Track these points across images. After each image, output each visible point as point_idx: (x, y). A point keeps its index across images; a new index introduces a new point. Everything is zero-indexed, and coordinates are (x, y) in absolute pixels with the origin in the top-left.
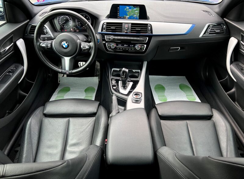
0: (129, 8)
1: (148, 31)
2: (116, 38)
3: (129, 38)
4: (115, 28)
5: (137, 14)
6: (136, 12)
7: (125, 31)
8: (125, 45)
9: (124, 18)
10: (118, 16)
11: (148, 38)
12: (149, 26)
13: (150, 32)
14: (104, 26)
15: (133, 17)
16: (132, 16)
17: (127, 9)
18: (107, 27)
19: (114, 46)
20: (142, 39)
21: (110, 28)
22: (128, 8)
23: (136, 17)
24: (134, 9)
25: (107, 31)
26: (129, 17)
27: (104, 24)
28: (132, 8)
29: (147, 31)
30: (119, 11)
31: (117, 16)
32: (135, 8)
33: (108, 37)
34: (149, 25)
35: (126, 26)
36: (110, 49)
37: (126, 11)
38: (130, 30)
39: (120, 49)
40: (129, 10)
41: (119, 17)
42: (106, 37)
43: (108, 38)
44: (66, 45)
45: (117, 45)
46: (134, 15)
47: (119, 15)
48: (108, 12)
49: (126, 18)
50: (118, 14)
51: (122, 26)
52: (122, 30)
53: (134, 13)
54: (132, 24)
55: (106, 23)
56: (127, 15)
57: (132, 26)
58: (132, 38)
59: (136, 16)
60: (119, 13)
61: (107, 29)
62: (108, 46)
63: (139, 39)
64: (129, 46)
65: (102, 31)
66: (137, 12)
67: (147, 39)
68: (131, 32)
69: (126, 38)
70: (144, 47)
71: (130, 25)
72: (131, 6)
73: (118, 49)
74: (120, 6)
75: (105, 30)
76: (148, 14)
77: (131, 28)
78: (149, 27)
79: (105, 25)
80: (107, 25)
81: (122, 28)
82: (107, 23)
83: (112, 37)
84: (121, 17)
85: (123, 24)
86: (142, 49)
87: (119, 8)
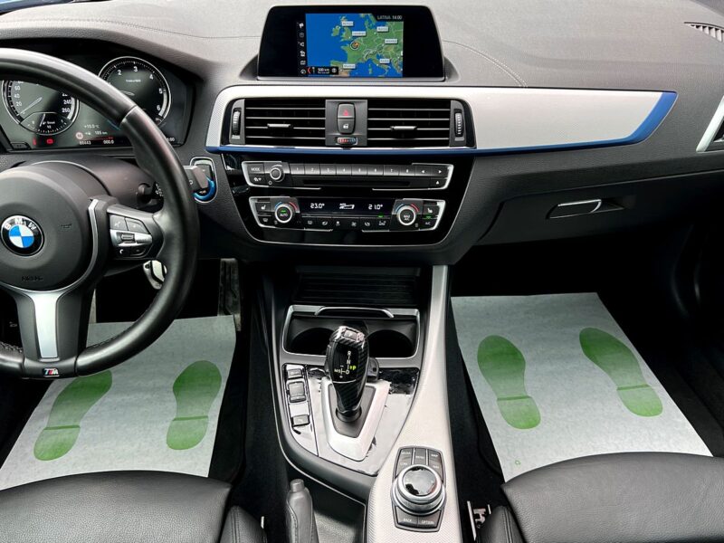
0: (351, 23)
1: (452, 132)
2: (297, 171)
3: (359, 172)
4: (287, 125)
5: (391, 50)
6: (388, 41)
7: (341, 140)
8: (343, 206)
9: (331, 73)
11: (451, 168)
12: (457, 111)
13: (462, 139)
14: (236, 115)
15: (373, 66)
16: (370, 61)
17: (342, 30)
18: (248, 123)
19: (288, 212)
20: (423, 173)
21: (264, 123)
22: (346, 23)
23: (390, 64)
24: (380, 29)
25: (248, 141)
26: (353, 66)
27: (235, 105)
28: (366, 23)
29: (446, 134)
30: (304, 40)
31: (297, 58)
32: (382, 22)
33: (256, 170)
34: (454, 105)
35: (344, 113)
36: (273, 224)
37: (339, 37)
38: (361, 132)
39: (317, 224)
40: (354, 33)
41: (305, 67)
42: (249, 169)
43: (258, 175)
44: (27, 232)
45: (304, 206)
46: (379, 57)
47: (305, 58)
48: (253, 48)
49: (343, 73)
50: (302, 54)
51: (322, 113)
52: (322, 133)
53: (381, 48)
54: (373, 102)
55: (241, 104)
56: (344, 58)
57: (370, 114)
58: (375, 172)
59: (387, 61)
61: (248, 132)
62: (259, 212)
63: (407, 173)
64: (362, 208)
65: (225, 139)
66: (395, 41)
67: (446, 172)
68: (371, 144)
69: (344, 171)
70: (436, 210)
71: (363, 108)
72: (362, 15)
73: (310, 223)
74: (308, 16)
75: (238, 134)
76: (448, 50)
77: (370, 124)
78: (459, 117)
79: (238, 109)
80: (247, 113)
81: (322, 123)
82: (250, 102)
83: (275, 170)
84: (316, 69)
85: (329, 106)
86: (428, 221)
87: (304, 27)
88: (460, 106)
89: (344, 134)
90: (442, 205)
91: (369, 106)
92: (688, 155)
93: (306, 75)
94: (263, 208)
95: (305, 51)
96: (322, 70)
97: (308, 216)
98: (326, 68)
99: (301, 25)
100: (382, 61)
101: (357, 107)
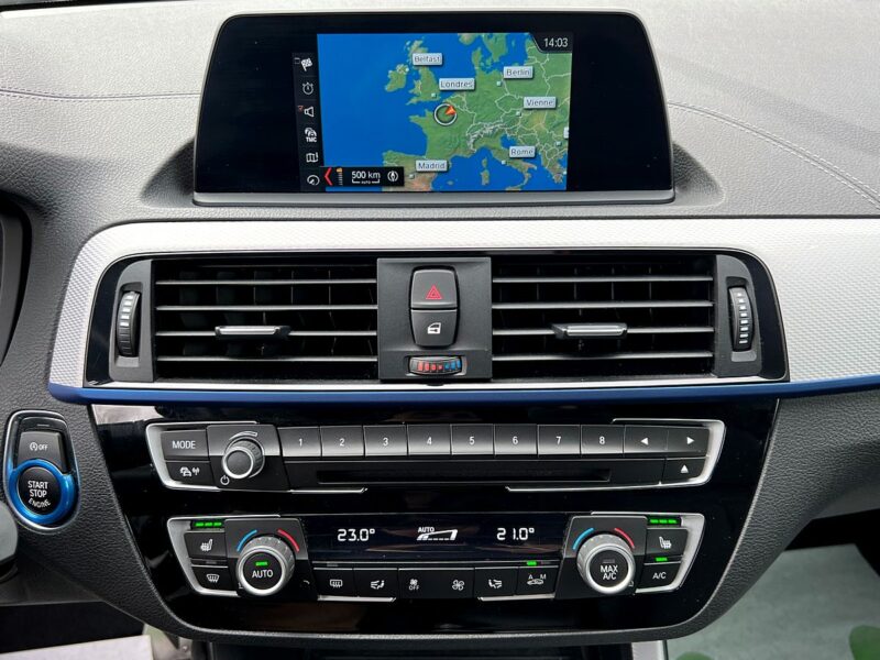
0: (436, 58)
1: (722, 339)
2: (300, 449)
3: (471, 447)
4: (270, 330)
5: (540, 124)
6: (529, 101)
7: (420, 364)
8: (425, 534)
9: (386, 184)
10: (312, 158)
11: (718, 430)
12: (739, 283)
13: (750, 356)
14: (129, 301)
16: (484, 152)
17: (413, 75)
18: (160, 321)
19: (273, 563)
20: (645, 446)
22: (423, 57)
23: (535, 159)
24: (511, 72)
25: (162, 372)
26: (440, 165)
27: (126, 277)
28: (476, 57)
29: (705, 342)
30: (315, 100)
31: (297, 147)
33: (186, 446)
34: (725, 267)
35: (431, 292)
37: (405, 93)
38: (476, 341)
39: (356, 584)
40: (446, 83)
42: (165, 446)
43: (191, 461)
45: (319, 535)
46: (508, 143)
48: (181, 125)
49: (413, 183)
50: (311, 135)
51: (369, 294)
52: (369, 346)
53: (512, 121)
54: (505, 262)
55: (142, 272)
56: (418, 146)
57: (499, 293)
58: (514, 447)
59: (528, 151)
60: (316, 124)
61: (160, 347)
62: (195, 555)
63: (601, 448)
64: (478, 539)
65: (97, 367)
66: (548, 101)
67: (704, 439)
68: (503, 372)
69: (429, 447)
70: (681, 538)
71: (480, 278)
72: (466, 37)
74: (324, 41)
75: (135, 352)
77: (500, 319)
78: (741, 299)
79: (134, 287)
80: (160, 295)
81: (369, 320)
82: (165, 265)
83: (238, 453)
84: (347, 172)
85: (386, 275)
86: (659, 569)
87: (315, 68)
88: (741, 270)
89: (431, 348)
90: (694, 524)
91: (495, 274)
93: (321, 189)
94: (205, 547)
95: (319, 130)
96: (362, 175)
97: (332, 565)
98: (373, 170)
99: (306, 63)
100: (515, 151)
101: (463, 275)
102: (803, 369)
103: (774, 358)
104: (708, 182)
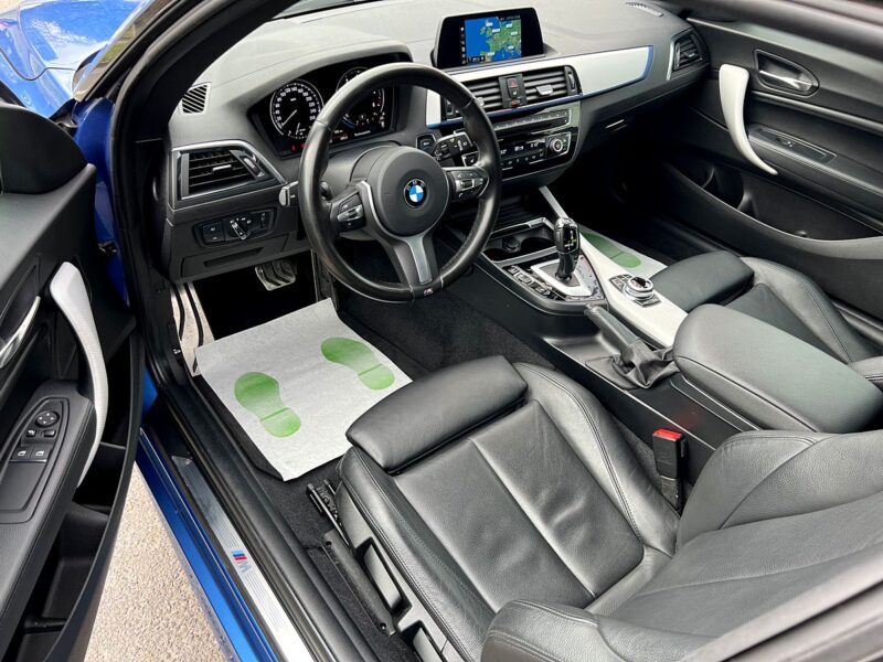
0: (491, 24)
3: (524, 123)
5: (515, 40)
6: (512, 34)
7: (512, 103)
8: (517, 149)
9: (480, 61)
10: (464, 56)
11: (570, 111)
12: (569, 73)
13: (575, 90)
15: (505, 52)
16: (503, 48)
17: (487, 29)
20: (558, 116)
22: (489, 24)
23: (515, 49)
24: (508, 26)
26: (493, 54)
28: (500, 23)
29: (567, 88)
30: (464, 39)
31: (460, 52)
32: (509, 21)
34: (567, 69)
35: (512, 84)
37: (485, 34)
39: (506, 164)
40: (494, 31)
41: (465, 59)
46: (508, 45)
47: (465, 53)
49: (488, 60)
50: (463, 49)
51: (499, 87)
52: (501, 101)
53: (509, 39)
56: (488, 49)
59: (513, 47)
60: (464, 46)
63: (550, 118)
64: (527, 147)
65: (444, 117)
66: (516, 33)
67: (568, 113)
68: (528, 103)
69: (516, 124)
70: (567, 139)
71: (520, 79)
72: (497, 18)
74: (467, 22)
78: (571, 76)
81: (499, 94)
84: (472, 59)
85: (501, 80)
87: (464, 30)
88: (570, 70)
89: (514, 98)
90: (569, 135)
92: (662, 83)
93: (466, 64)
96: (475, 59)
98: (478, 57)
99: (462, 29)
100: (510, 47)
102: (586, 92)
103: (579, 91)
104: (551, 49)
